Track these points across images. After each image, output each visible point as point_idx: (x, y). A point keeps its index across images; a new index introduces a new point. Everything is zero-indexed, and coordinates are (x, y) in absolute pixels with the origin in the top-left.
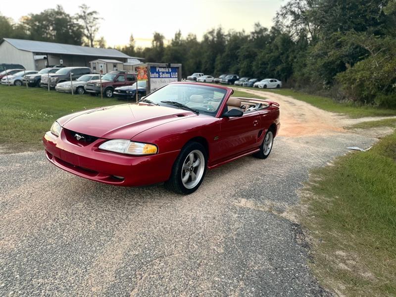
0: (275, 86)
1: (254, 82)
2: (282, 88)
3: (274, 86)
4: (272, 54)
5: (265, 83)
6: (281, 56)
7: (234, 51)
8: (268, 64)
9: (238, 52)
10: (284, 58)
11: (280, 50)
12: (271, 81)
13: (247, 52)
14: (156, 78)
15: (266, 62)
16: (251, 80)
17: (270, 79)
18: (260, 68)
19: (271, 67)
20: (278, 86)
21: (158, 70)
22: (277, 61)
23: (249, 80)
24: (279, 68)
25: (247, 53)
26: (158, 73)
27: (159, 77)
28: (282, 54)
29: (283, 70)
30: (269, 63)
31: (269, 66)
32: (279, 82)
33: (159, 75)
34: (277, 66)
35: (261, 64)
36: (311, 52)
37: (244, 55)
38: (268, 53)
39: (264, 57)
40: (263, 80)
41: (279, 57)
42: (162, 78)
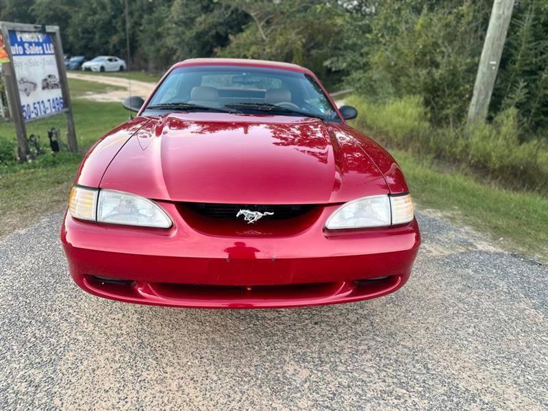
0: (118, 69)
1: (81, 63)
2: (127, 71)
3: (116, 67)
4: (97, 16)
5: (101, 64)
6: (114, 21)
7: (24, 7)
8: (94, 34)
9: (33, 10)
10: (120, 24)
11: (109, 10)
12: (110, 60)
13: (50, 9)
14: (19, 55)
15: (90, 30)
16: (72, 59)
17: (107, 58)
18: (82, 38)
19: (100, 38)
20: (122, 69)
21: (21, 38)
22: (109, 28)
23: (69, 58)
24: (115, 39)
25: (51, 13)
26: (22, 44)
27: (24, 54)
28: (114, 17)
29: (122, 43)
30: (95, 30)
31: (97, 36)
32: (121, 62)
33: (24, 49)
34: (111, 36)
35: (83, 33)
36: (167, 17)
37: (46, 16)
38: (90, 15)
39: (85, 20)
40: (96, 59)
41: (110, 22)
42: (30, 54)
